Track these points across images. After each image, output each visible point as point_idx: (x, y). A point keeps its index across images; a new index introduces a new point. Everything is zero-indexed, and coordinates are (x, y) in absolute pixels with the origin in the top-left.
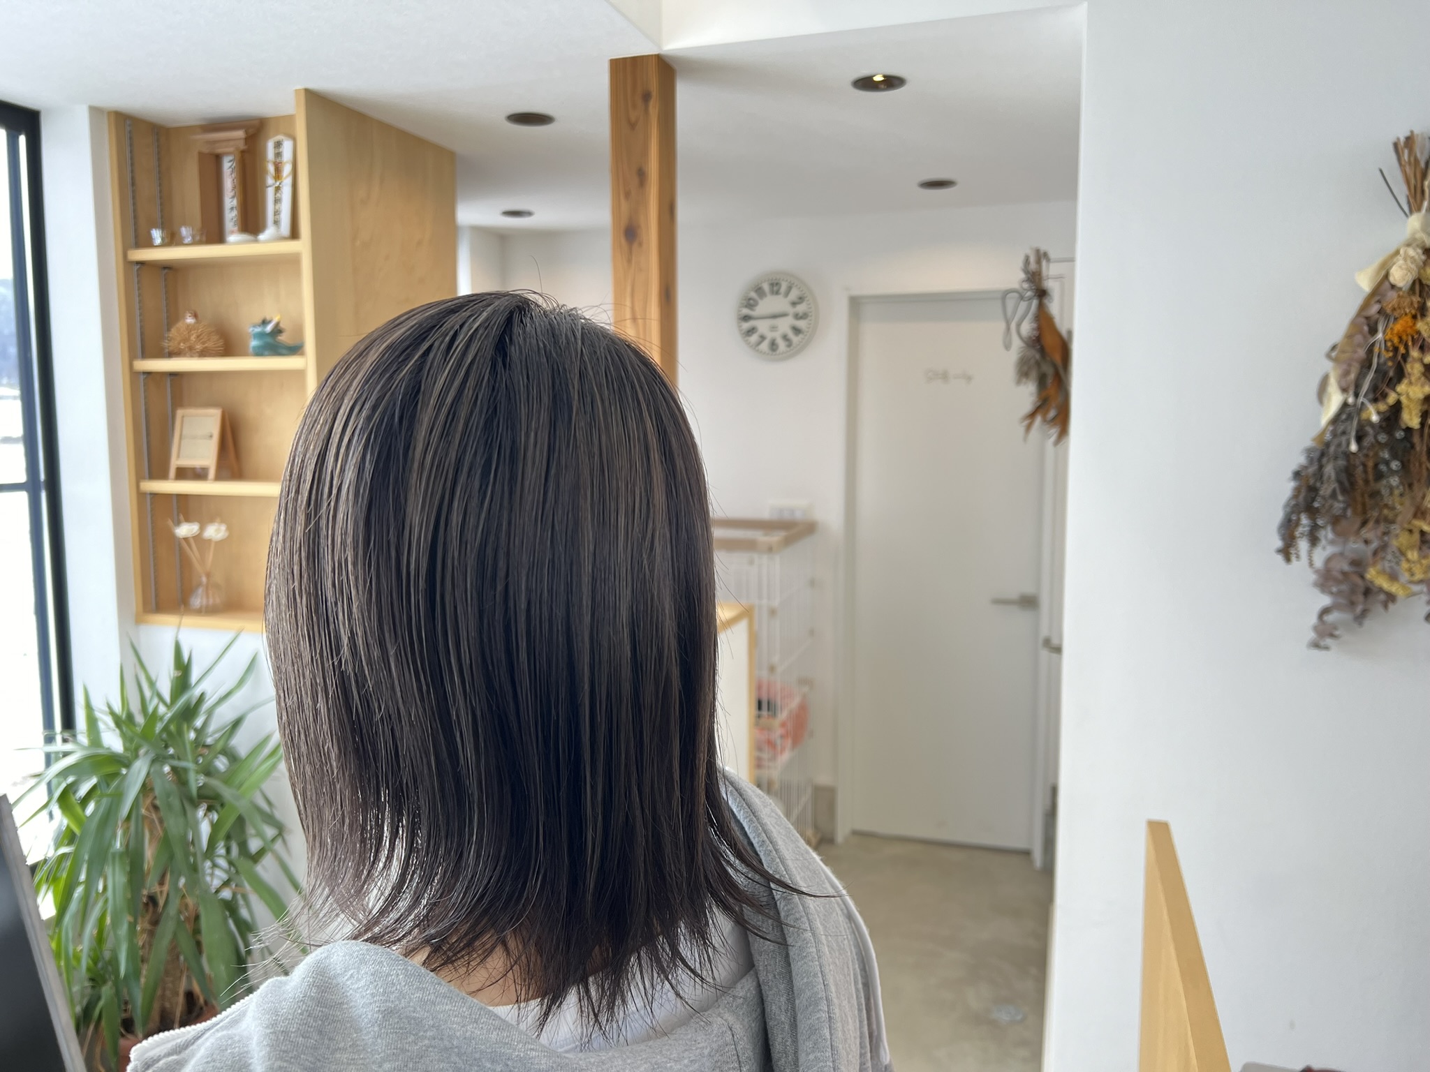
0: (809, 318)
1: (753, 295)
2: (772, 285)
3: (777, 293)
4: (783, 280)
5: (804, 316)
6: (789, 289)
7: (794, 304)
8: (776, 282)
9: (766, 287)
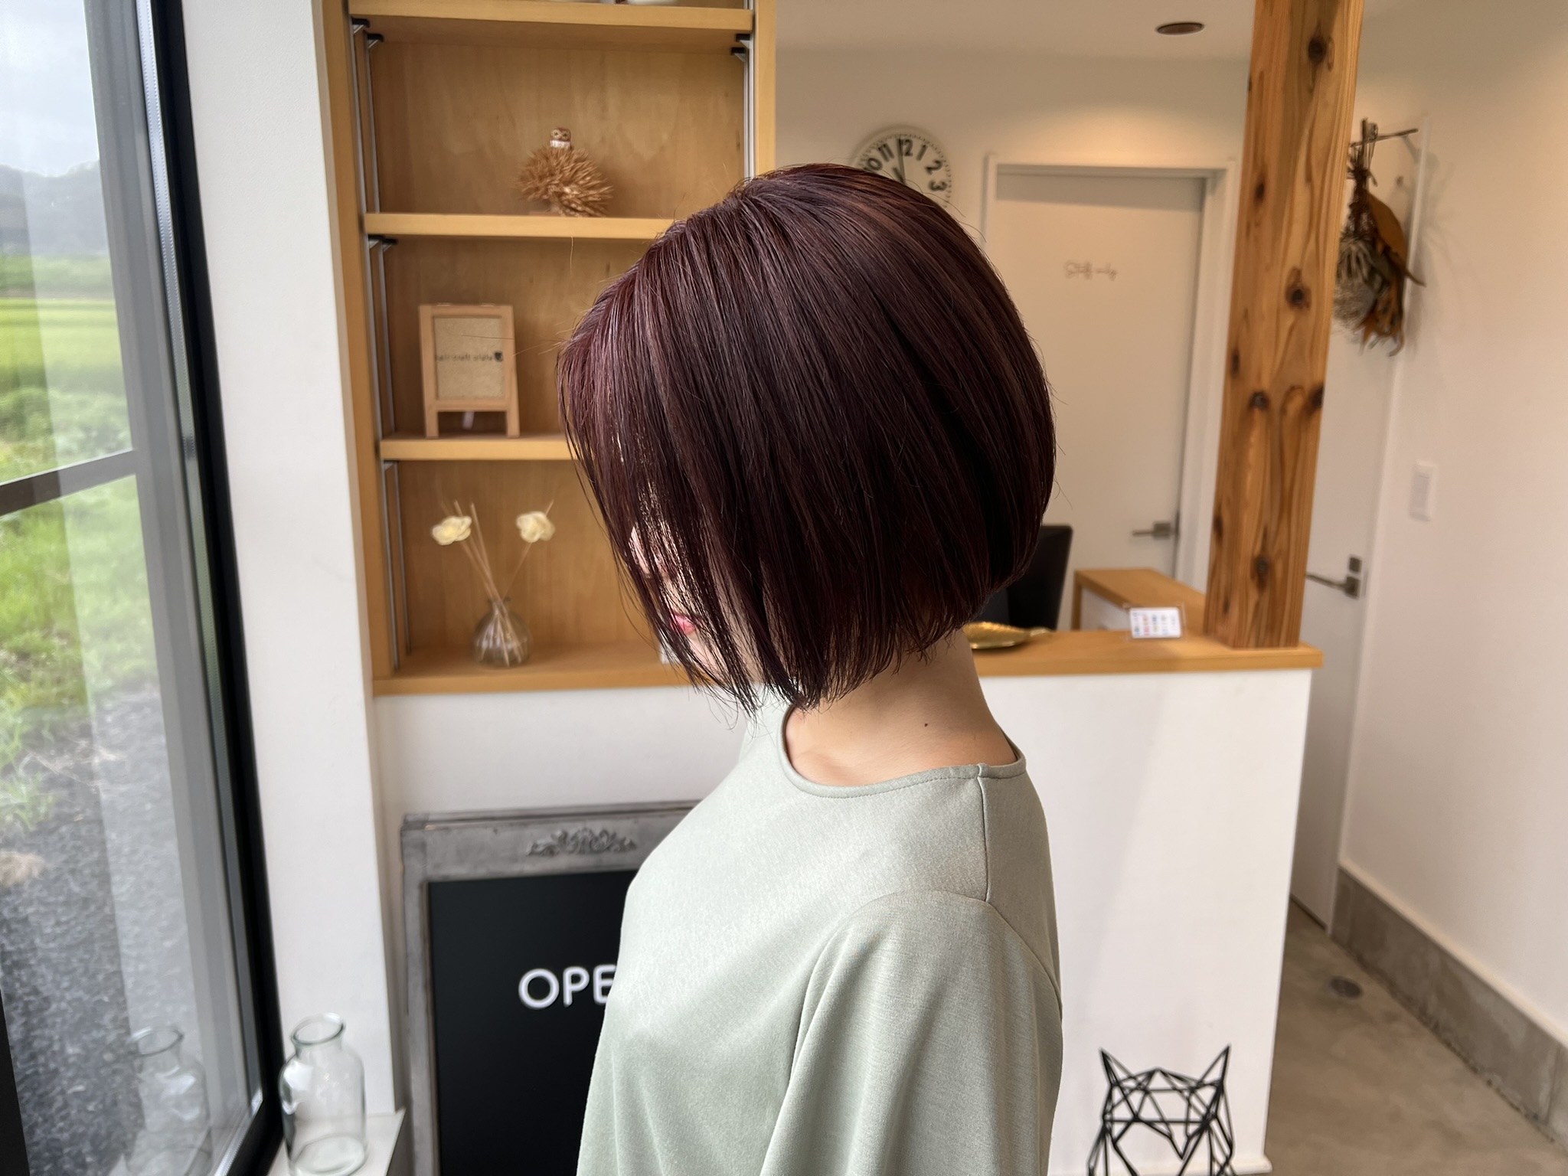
0: (948, 189)
1: (876, 154)
2: (900, 143)
3: (908, 154)
4: (915, 137)
5: (942, 187)
6: (924, 147)
7: (929, 169)
8: (907, 138)
9: (892, 145)
